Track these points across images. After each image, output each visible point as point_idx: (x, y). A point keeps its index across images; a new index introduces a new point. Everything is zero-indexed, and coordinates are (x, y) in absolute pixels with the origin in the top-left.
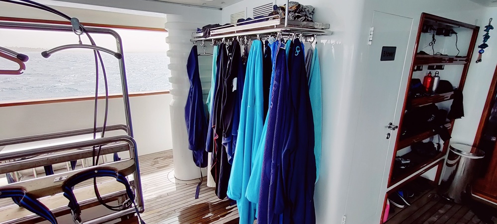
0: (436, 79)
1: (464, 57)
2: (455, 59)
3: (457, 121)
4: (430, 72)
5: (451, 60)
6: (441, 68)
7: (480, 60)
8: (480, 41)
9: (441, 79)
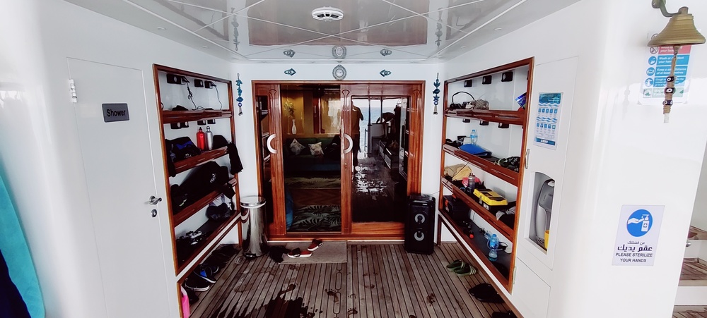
0: (209, 135)
1: (228, 111)
2: (223, 112)
3: (239, 174)
4: (201, 128)
5: (218, 114)
6: (211, 122)
7: (241, 113)
8: (236, 96)
9: (214, 135)
